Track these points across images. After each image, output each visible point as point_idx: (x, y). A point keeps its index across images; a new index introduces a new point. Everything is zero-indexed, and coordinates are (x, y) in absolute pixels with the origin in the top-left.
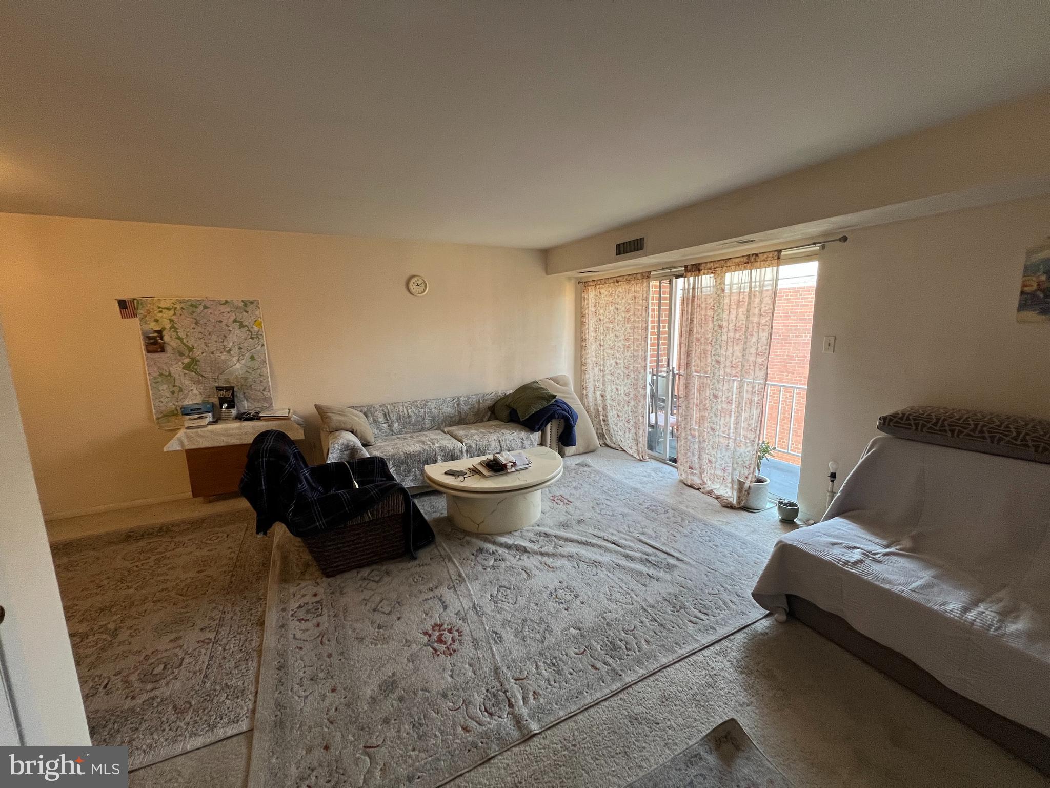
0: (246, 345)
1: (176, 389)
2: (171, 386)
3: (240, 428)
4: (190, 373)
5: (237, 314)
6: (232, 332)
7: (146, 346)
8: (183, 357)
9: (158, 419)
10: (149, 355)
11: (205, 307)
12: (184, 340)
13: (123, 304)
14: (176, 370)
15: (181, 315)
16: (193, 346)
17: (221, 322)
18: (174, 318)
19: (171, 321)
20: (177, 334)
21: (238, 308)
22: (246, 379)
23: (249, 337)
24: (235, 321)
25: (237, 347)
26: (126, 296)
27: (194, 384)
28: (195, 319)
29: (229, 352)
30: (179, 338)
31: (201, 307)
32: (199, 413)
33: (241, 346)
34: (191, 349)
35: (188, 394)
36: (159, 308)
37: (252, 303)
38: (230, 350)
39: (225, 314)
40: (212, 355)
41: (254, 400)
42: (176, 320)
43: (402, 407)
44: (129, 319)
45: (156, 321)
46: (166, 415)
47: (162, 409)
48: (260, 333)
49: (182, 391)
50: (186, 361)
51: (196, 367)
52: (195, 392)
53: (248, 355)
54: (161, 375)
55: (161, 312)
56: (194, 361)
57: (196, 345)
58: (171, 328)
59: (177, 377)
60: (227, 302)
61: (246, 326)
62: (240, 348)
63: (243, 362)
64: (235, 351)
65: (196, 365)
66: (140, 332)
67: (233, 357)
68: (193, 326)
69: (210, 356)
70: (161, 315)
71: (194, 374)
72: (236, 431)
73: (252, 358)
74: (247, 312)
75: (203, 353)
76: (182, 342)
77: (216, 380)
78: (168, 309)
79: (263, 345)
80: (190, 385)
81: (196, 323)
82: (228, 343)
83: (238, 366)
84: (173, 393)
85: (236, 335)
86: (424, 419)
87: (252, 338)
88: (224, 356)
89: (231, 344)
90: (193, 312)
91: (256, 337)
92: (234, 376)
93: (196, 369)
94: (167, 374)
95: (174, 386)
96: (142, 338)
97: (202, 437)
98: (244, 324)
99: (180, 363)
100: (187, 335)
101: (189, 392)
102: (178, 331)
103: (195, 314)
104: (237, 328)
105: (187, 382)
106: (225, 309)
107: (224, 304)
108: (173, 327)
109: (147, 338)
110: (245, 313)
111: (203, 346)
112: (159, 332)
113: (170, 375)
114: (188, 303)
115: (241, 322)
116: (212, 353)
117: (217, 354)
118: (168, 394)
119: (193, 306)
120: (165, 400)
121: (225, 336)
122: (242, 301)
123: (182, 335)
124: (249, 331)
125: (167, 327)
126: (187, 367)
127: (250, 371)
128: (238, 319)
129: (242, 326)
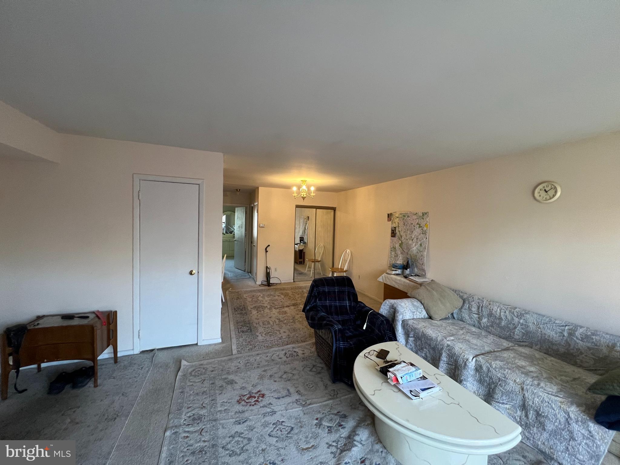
0: (419, 237)
1: (396, 255)
4: (401, 248)
5: (419, 220)
6: (415, 229)
7: (391, 234)
8: (400, 240)
9: (389, 267)
10: (392, 238)
11: (408, 217)
13: (388, 215)
14: (397, 246)
15: (401, 220)
17: (412, 224)
18: (399, 222)
19: (398, 223)
21: (420, 217)
22: (416, 256)
23: (422, 233)
24: (418, 224)
25: (416, 238)
26: (389, 213)
27: (401, 254)
28: (404, 222)
29: (412, 240)
30: (399, 231)
31: (407, 217)
32: (397, 268)
33: (418, 237)
34: (401, 237)
35: (398, 259)
36: (396, 217)
37: (426, 214)
38: (413, 239)
39: (414, 220)
41: (419, 269)
44: (389, 222)
45: (395, 223)
47: (391, 262)
48: (427, 231)
49: (397, 257)
50: (400, 242)
52: (401, 258)
53: (419, 243)
54: (393, 247)
56: (402, 243)
57: (403, 235)
59: (397, 249)
60: (416, 213)
61: (422, 227)
62: (417, 239)
63: (417, 246)
64: (415, 240)
65: (402, 245)
66: (391, 228)
67: (414, 243)
68: (403, 226)
70: (396, 220)
73: (421, 245)
74: (423, 219)
75: (404, 239)
76: (400, 233)
77: (407, 253)
78: (398, 217)
79: (427, 238)
81: (404, 224)
83: (415, 248)
85: (417, 231)
87: (423, 234)
88: (410, 242)
89: (414, 236)
91: (424, 233)
92: (413, 253)
95: (396, 253)
99: (398, 243)
101: (399, 257)
102: (399, 228)
103: (404, 220)
104: (418, 227)
105: (399, 253)
106: (415, 217)
107: (415, 215)
108: (398, 226)
109: (392, 230)
110: (422, 220)
111: (405, 236)
112: (395, 228)
113: (395, 248)
114: (403, 215)
115: (420, 225)
116: (407, 240)
117: (409, 240)
118: (394, 257)
119: (404, 216)
120: (392, 259)
121: (412, 232)
122: (422, 213)
123: (400, 230)
124: (422, 229)
125: (397, 226)
126: (400, 246)
127: (418, 252)
128: (419, 223)
129: (420, 227)
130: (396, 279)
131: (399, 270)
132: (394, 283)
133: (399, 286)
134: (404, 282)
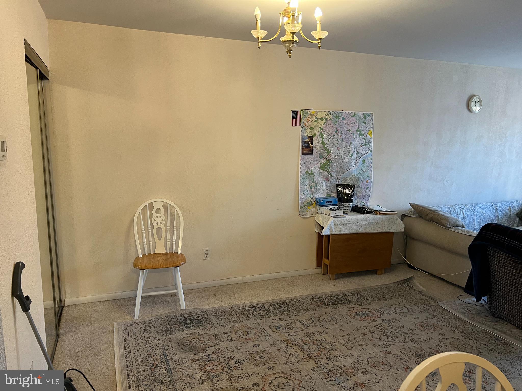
0: (361, 150)
1: (314, 185)
2: (311, 182)
3: (365, 220)
4: (324, 172)
5: (360, 125)
6: (355, 139)
7: (303, 148)
8: (322, 159)
9: (301, 208)
10: (303, 156)
11: (343, 119)
12: (326, 145)
13: (294, 115)
14: (316, 169)
15: (328, 124)
16: (331, 150)
17: (350, 131)
18: (323, 126)
19: (321, 129)
20: (323, 140)
21: (360, 119)
22: (357, 179)
24: (357, 130)
25: (356, 152)
26: (296, 108)
27: (324, 181)
28: (336, 128)
29: (351, 156)
30: (323, 143)
31: (341, 119)
33: (358, 151)
34: (328, 152)
35: (319, 189)
36: (316, 118)
37: (369, 116)
38: (352, 154)
39: (353, 125)
40: (341, 158)
42: (324, 128)
43: (459, 210)
44: (298, 127)
45: (312, 129)
46: (305, 206)
47: (304, 200)
48: (371, 141)
49: (317, 187)
50: (323, 162)
51: (328, 168)
52: (324, 188)
53: (361, 159)
54: (307, 172)
55: (316, 121)
56: (329, 162)
57: (332, 149)
58: (320, 135)
59: (315, 175)
60: (355, 114)
61: (363, 135)
62: (357, 153)
63: (358, 164)
64: (354, 156)
65: (329, 165)
66: (301, 137)
67: (353, 160)
68: (334, 133)
69: (340, 159)
70: (315, 124)
71: (326, 173)
72: (364, 222)
73: (364, 162)
74: (365, 123)
75: (335, 156)
76: (324, 147)
77: (338, 178)
78: (322, 119)
79: (371, 151)
80: (322, 182)
81: (336, 132)
82: (352, 149)
83: (355, 168)
84: (311, 187)
85: (357, 142)
86: (474, 221)
87: (365, 145)
88: (348, 160)
89: (353, 149)
90: (336, 122)
91: (367, 144)
92: (351, 176)
93: (328, 169)
94: (310, 172)
95: (313, 182)
96: (301, 141)
98: (363, 133)
99: (319, 164)
100: (328, 141)
101: (320, 187)
102: (324, 137)
103: (337, 124)
104: (358, 136)
105: (320, 179)
106: (353, 120)
107: (353, 116)
108: (321, 134)
109: (304, 142)
110: (363, 124)
111: (336, 150)
112: (311, 138)
113: (312, 173)
114: (335, 115)
115: (360, 132)
116: (341, 157)
117: (344, 157)
118: (308, 189)
119: (337, 117)
120: (306, 193)
121: (351, 143)
122: (364, 114)
123: (325, 141)
124: (364, 139)
125: (318, 134)
126: (323, 167)
127: (361, 172)
128: (359, 129)
129: (361, 135)
132: (355, 227)
133: (365, 228)
134: (374, 220)
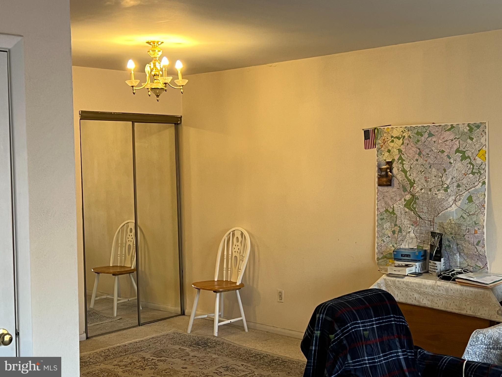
0: (465, 181)
1: (397, 229)
2: (393, 225)
3: (433, 287)
4: (410, 212)
5: (461, 142)
6: (453, 164)
7: (379, 178)
8: (406, 193)
9: (378, 259)
10: (381, 188)
11: (430, 135)
12: (408, 173)
13: (367, 133)
14: (399, 207)
15: (408, 144)
16: (414, 181)
17: (443, 152)
18: (402, 148)
19: (400, 151)
20: (403, 167)
21: (463, 133)
22: (459, 226)
23: (470, 171)
24: (457, 151)
25: (455, 184)
26: (369, 127)
27: (412, 225)
28: (419, 149)
29: (446, 190)
30: (404, 171)
31: (426, 135)
32: (408, 260)
33: (460, 182)
34: (412, 184)
35: (405, 237)
36: (392, 137)
37: (478, 127)
38: (448, 187)
39: (447, 143)
40: (429, 193)
41: (467, 255)
42: (403, 150)
44: (370, 150)
45: (389, 151)
46: (386, 257)
47: (383, 249)
48: (483, 167)
49: (401, 232)
50: (408, 197)
51: (415, 206)
52: (412, 235)
53: (466, 195)
54: (387, 211)
55: (393, 141)
56: (414, 197)
57: (416, 180)
58: (399, 160)
59: (399, 215)
60: (452, 127)
61: (469, 157)
62: (458, 186)
63: (459, 203)
65: (415, 203)
66: (376, 163)
67: (450, 196)
68: (417, 157)
69: (428, 194)
70: (392, 144)
71: (413, 213)
72: (430, 290)
73: (470, 199)
74: (472, 139)
75: (421, 189)
76: (406, 176)
77: (432, 222)
78: (398, 138)
79: (484, 183)
80: (409, 226)
81: (419, 154)
82: (447, 180)
83: (454, 208)
84: (394, 232)
85: (457, 168)
87: (473, 173)
88: (441, 195)
89: (449, 180)
90: (418, 141)
91: (477, 171)
92: (448, 221)
93: (415, 208)
94: (391, 210)
95: (396, 225)
96: (377, 169)
97: (398, 288)
98: (468, 154)
99: (403, 200)
100: (411, 168)
101: (407, 234)
102: (404, 162)
103: (420, 143)
104: (459, 159)
105: (406, 222)
106: (449, 135)
107: (449, 130)
108: (400, 158)
109: (380, 170)
110: (469, 141)
111: (423, 181)
112: (390, 163)
113: (393, 213)
114: (416, 131)
115: (464, 153)
116: (430, 190)
117: (435, 191)
118: (390, 234)
119: (419, 134)
120: (386, 240)
121: (445, 170)
122: (469, 125)
123: (406, 167)
124: (470, 163)
125: (396, 158)
126: (408, 204)
127: (465, 216)
128: (461, 149)
129: (464, 158)
130: (420, 285)
131: (417, 264)
132: (416, 295)
133: (432, 301)
134: (447, 290)
